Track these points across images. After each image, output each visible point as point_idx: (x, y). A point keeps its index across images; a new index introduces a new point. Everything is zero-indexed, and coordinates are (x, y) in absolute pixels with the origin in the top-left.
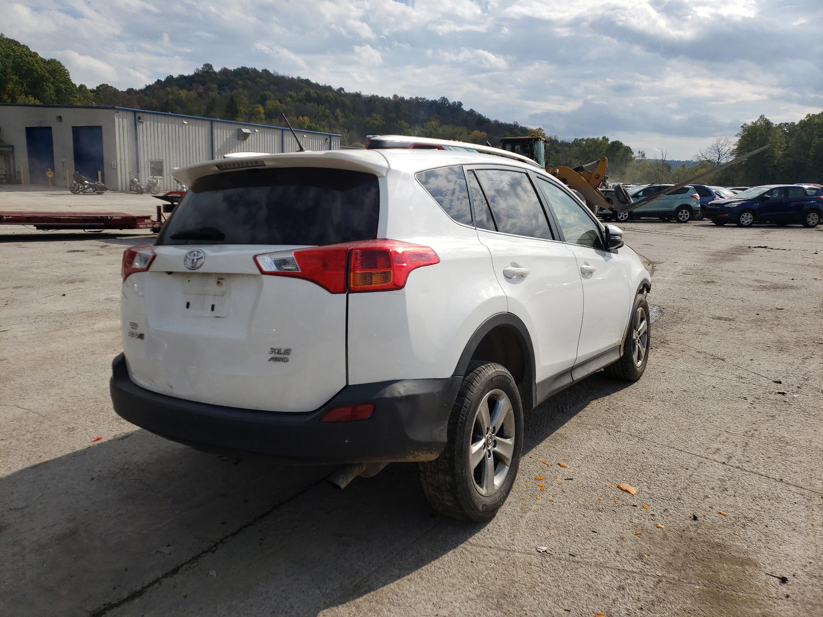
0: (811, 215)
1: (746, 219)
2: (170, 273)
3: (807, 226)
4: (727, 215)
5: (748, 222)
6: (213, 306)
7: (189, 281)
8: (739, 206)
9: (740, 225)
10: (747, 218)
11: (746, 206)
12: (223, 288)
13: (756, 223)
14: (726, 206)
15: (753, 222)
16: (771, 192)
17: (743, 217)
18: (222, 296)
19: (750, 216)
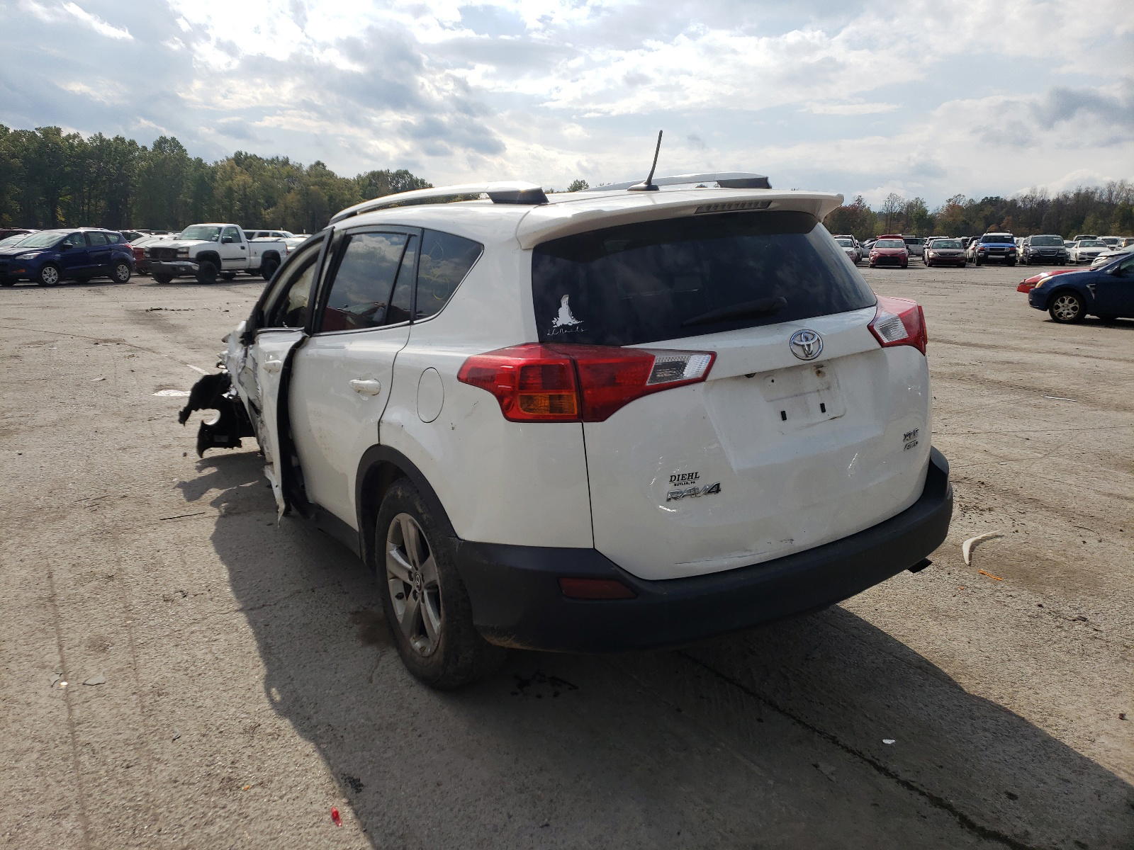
0: (120, 267)
1: (50, 276)
2: (749, 376)
3: (118, 281)
4: (24, 271)
5: (53, 280)
6: (822, 406)
7: (773, 381)
8: (38, 257)
9: (43, 285)
10: (50, 274)
11: (46, 258)
12: (827, 377)
13: (63, 280)
14: (18, 258)
15: (59, 280)
16: (71, 236)
17: (45, 273)
18: (828, 388)
19: (53, 271)
